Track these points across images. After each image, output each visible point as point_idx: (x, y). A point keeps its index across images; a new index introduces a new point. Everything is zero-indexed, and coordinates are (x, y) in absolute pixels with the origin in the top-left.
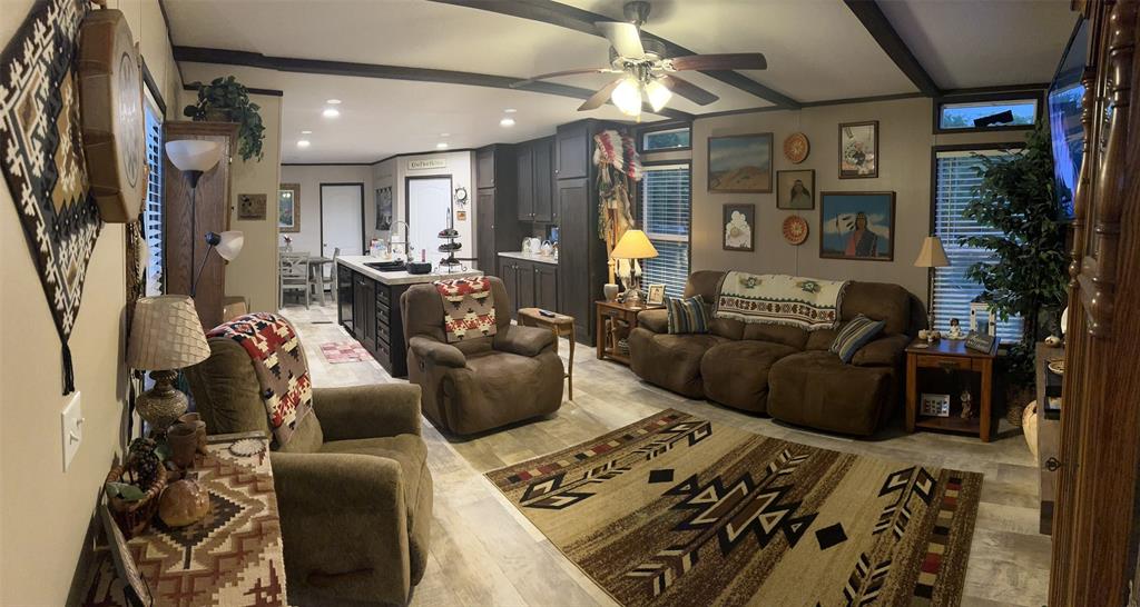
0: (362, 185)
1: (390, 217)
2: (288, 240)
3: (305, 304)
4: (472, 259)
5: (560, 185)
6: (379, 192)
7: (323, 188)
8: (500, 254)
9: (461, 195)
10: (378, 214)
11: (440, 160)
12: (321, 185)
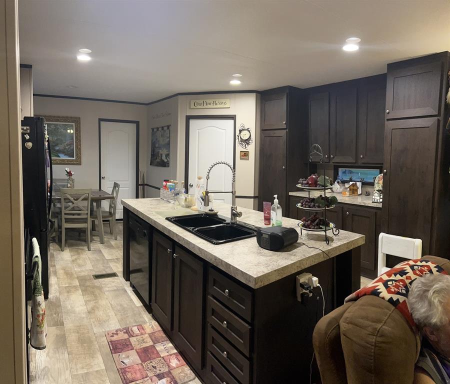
0: (137, 123)
1: (168, 155)
2: (69, 174)
3: (85, 241)
4: (254, 197)
5: (390, 125)
6: (154, 131)
7: (102, 123)
8: (290, 194)
9: (245, 135)
10: (153, 151)
11: (223, 101)
12: (100, 120)
